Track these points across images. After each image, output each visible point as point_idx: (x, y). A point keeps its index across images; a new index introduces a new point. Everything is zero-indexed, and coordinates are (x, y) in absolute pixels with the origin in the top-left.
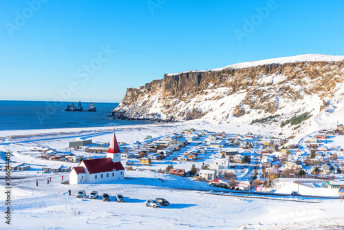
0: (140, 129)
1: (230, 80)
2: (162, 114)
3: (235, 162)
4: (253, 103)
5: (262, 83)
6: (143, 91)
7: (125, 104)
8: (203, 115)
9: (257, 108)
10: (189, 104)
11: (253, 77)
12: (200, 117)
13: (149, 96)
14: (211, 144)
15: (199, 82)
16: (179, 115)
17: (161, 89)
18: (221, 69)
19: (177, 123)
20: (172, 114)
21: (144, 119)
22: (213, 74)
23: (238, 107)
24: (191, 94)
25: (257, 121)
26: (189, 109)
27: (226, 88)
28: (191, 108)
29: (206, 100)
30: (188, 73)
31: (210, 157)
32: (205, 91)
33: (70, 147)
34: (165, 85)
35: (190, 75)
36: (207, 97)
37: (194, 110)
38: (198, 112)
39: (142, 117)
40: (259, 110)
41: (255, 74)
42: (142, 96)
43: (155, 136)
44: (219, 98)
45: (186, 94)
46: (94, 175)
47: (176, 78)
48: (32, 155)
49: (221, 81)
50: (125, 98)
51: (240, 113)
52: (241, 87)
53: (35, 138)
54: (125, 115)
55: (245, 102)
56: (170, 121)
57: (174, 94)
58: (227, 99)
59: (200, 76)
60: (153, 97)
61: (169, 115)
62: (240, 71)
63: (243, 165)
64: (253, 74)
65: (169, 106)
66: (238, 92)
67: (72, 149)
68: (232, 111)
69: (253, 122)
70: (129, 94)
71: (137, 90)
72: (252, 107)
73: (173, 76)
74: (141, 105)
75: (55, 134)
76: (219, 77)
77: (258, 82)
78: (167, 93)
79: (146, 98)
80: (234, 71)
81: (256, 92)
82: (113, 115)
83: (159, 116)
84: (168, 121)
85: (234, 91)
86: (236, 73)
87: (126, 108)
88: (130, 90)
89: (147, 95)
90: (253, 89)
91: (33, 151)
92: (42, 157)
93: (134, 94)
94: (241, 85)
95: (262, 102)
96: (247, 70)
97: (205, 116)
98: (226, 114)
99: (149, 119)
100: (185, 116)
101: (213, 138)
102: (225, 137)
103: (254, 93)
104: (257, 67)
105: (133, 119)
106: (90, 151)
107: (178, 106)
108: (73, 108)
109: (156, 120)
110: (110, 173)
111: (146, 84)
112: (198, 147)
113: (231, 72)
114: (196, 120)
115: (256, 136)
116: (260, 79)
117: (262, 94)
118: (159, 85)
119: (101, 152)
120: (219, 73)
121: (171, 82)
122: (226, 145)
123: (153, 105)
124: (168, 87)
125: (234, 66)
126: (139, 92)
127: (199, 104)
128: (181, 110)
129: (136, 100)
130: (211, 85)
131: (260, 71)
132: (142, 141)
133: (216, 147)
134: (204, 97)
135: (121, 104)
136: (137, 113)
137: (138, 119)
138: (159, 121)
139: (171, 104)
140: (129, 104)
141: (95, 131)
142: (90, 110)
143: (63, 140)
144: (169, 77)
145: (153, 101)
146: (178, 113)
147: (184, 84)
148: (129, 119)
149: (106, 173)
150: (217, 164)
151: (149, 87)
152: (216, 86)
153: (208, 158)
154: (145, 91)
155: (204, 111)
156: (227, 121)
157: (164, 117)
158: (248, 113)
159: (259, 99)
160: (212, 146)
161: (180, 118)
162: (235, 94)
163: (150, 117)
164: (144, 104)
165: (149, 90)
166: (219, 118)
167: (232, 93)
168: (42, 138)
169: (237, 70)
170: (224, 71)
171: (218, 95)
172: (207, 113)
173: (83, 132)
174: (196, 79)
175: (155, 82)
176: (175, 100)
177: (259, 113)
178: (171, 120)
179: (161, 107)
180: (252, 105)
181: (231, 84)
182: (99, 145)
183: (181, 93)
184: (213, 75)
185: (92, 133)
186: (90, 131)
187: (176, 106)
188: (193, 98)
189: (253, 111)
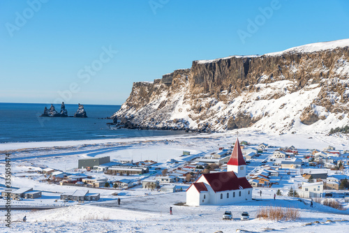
0: (166, 142)
1: (295, 69)
2: (190, 120)
3: (330, 189)
4: (331, 103)
5: (344, 73)
6: (158, 86)
7: (130, 106)
8: (254, 122)
9: (337, 111)
10: (231, 105)
11: (329, 65)
12: (250, 125)
13: (169, 95)
14: (283, 163)
15: (246, 73)
16: (217, 122)
17: (188, 84)
18: (280, 53)
19: (215, 135)
20: (206, 120)
21: (163, 128)
22: (268, 60)
23: (307, 110)
24: (234, 91)
25: (338, 130)
26: (233, 112)
27: (288, 81)
28: (235, 111)
29: (258, 99)
30: (229, 60)
31: (289, 181)
32: (257, 86)
33: (80, 167)
34: (195, 77)
35: (233, 63)
36: (260, 94)
37: (240, 115)
38: (247, 117)
39: (160, 126)
40: (340, 114)
41: (332, 60)
42: (158, 93)
43: (194, 152)
44: (277, 96)
45: (226, 91)
46: (219, 194)
47: (211, 66)
48: (32, 178)
49: (280, 72)
50: (131, 98)
51: (310, 118)
52: (311, 80)
53: (22, 155)
54: (133, 122)
55: (318, 102)
56: (203, 131)
57: (207, 90)
58: (290, 98)
59: (247, 64)
60: (175, 96)
61: (201, 122)
62: (309, 56)
63: (343, 191)
64: (329, 60)
65: (200, 109)
66: (306, 87)
67: (83, 169)
68: (299, 115)
69: (332, 132)
70: (137, 91)
71: (149, 85)
72: (329, 110)
73: (207, 65)
74: (156, 107)
75: (47, 150)
76: (277, 66)
77: (338, 72)
78: (197, 89)
79: (163, 96)
80: (299, 56)
81: (334, 88)
82: (115, 122)
83: (187, 123)
84: (200, 131)
85: (301, 86)
86: (303, 60)
87: (132, 112)
88: (138, 85)
89: (165, 93)
90: (329, 83)
91: (29, 172)
92: (48, 180)
93: (144, 91)
94: (311, 76)
95: (345, 102)
96: (320, 54)
97: (258, 124)
98: (289, 121)
99: (171, 128)
100: (226, 123)
101: (281, 154)
102: (296, 153)
103: (332, 89)
104: (334, 50)
105: (148, 128)
106: (111, 173)
107: (214, 108)
108: (53, 113)
109: (181, 129)
110: (237, 192)
111: (164, 77)
112: (267, 167)
113: (296, 58)
114: (243, 129)
115: (342, 153)
116: (341, 68)
117: (344, 90)
118: (184, 77)
119: (128, 173)
120: (277, 59)
121: (204, 73)
122: (304, 165)
123: (177, 108)
124: (198, 81)
125: (299, 49)
126: (152, 88)
127: (247, 105)
128: (219, 115)
129: (148, 101)
130: (265, 77)
131: (340, 55)
132: (178, 159)
133: (291, 167)
134: (256, 95)
135: (124, 106)
136: (153, 120)
137: (155, 128)
138: (188, 131)
139: (204, 106)
140: (136, 107)
141: (103, 145)
142: (78, 116)
143: (64, 157)
144: (200, 65)
145: (176, 102)
146: (215, 119)
147: (224, 76)
148: (142, 128)
149: (233, 191)
150: (307, 190)
151: (170, 81)
152: (273, 79)
153: (287, 183)
154: (162, 87)
155: (255, 116)
156: (292, 131)
157: (193, 125)
158: (324, 118)
159: (340, 98)
160: (284, 166)
161: (219, 127)
162: (302, 91)
163: (173, 125)
164: (162, 105)
165: (169, 85)
166: (279, 125)
167: (297, 90)
168: (32, 155)
169: (305, 54)
170: (284, 57)
171: (277, 91)
172: (259, 118)
173: (86, 146)
174: (242, 68)
175: (178, 73)
176: (209, 99)
177: (341, 118)
178: (206, 129)
179: (188, 110)
180: (330, 107)
181: (295, 76)
182: (120, 165)
183: (218, 89)
184: (267, 62)
185: (99, 147)
186: (96, 145)
187: (212, 108)
188: (236, 96)
189: (331, 116)
